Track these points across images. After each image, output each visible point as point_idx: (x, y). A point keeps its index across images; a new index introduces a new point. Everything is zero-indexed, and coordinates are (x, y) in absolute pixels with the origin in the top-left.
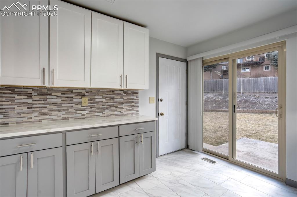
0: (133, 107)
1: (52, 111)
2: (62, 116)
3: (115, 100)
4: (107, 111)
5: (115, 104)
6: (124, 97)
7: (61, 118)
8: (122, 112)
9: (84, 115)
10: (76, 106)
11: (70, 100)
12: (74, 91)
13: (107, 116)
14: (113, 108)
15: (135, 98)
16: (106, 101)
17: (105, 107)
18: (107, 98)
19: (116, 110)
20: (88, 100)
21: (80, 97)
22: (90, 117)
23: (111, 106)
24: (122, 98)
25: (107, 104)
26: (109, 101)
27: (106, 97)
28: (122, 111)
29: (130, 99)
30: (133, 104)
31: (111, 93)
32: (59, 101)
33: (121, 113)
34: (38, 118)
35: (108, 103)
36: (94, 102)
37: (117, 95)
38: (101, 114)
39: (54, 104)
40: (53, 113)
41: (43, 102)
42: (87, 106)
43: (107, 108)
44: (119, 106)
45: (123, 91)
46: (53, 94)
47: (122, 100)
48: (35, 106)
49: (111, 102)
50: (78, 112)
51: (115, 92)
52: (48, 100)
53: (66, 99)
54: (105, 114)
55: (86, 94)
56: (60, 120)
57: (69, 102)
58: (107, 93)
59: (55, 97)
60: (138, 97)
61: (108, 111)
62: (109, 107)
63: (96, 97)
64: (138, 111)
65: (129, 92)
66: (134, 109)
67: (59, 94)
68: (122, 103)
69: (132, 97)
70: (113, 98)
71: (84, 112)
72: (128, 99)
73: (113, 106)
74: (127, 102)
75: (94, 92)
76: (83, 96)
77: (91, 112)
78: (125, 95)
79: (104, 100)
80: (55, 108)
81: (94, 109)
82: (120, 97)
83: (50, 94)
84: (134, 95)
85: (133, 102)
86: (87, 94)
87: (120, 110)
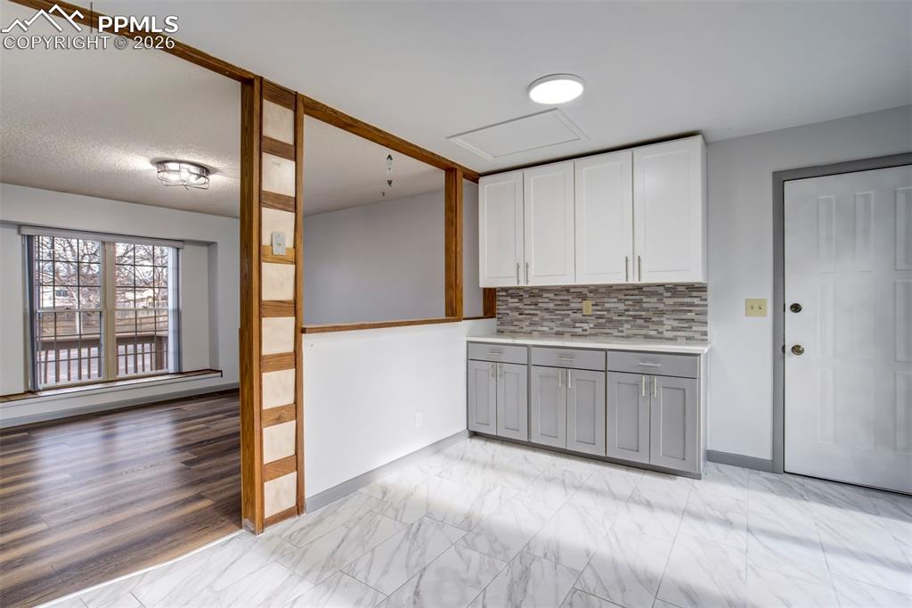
0: (691, 324)
1: (543, 319)
2: (556, 329)
3: (644, 305)
4: (626, 326)
5: (643, 313)
6: (665, 300)
7: (554, 331)
8: (662, 333)
9: (585, 330)
10: (575, 315)
11: (566, 305)
12: (572, 290)
13: (628, 337)
14: (639, 322)
15: (697, 301)
16: (625, 308)
17: (624, 318)
18: (627, 303)
19: (648, 327)
20: (593, 305)
21: (580, 300)
22: (596, 335)
23: (635, 317)
24: (660, 300)
25: (627, 313)
26: (631, 308)
27: (627, 300)
28: (660, 330)
29: (683, 304)
30: (690, 316)
31: (636, 292)
32: (551, 306)
33: (658, 333)
34: (529, 329)
35: (628, 310)
36: (604, 308)
37: (648, 296)
38: (615, 332)
39: (547, 310)
40: (545, 323)
41: (533, 307)
42: (590, 316)
43: (627, 321)
44: (653, 319)
45: (662, 288)
46: (545, 295)
47: (661, 306)
48: (526, 312)
49: (637, 311)
50: (577, 325)
51: (645, 289)
52: (539, 305)
53: (560, 303)
54: (622, 332)
55: (589, 295)
56: (552, 334)
57: (565, 308)
58: (627, 292)
59: (547, 300)
60: (706, 300)
61: (629, 326)
62: (631, 318)
63: (606, 300)
64: (705, 334)
65: (679, 289)
66: (694, 328)
67: (551, 296)
68: (662, 313)
69: (689, 300)
70: (640, 302)
71: (585, 326)
72: (675, 304)
73: (640, 317)
74: (673, 311)
75: (603, 290)
76: (584, 298)
77: (596, 326)
78: (669, 294)
79: (622, 307)
80: (547, 316)
81: (604, 321)
82: (655, 300)
83: (541, 296)
84: (694, 294)
85: (690, 311)
86: (592, 295)
87: (655, 327)
